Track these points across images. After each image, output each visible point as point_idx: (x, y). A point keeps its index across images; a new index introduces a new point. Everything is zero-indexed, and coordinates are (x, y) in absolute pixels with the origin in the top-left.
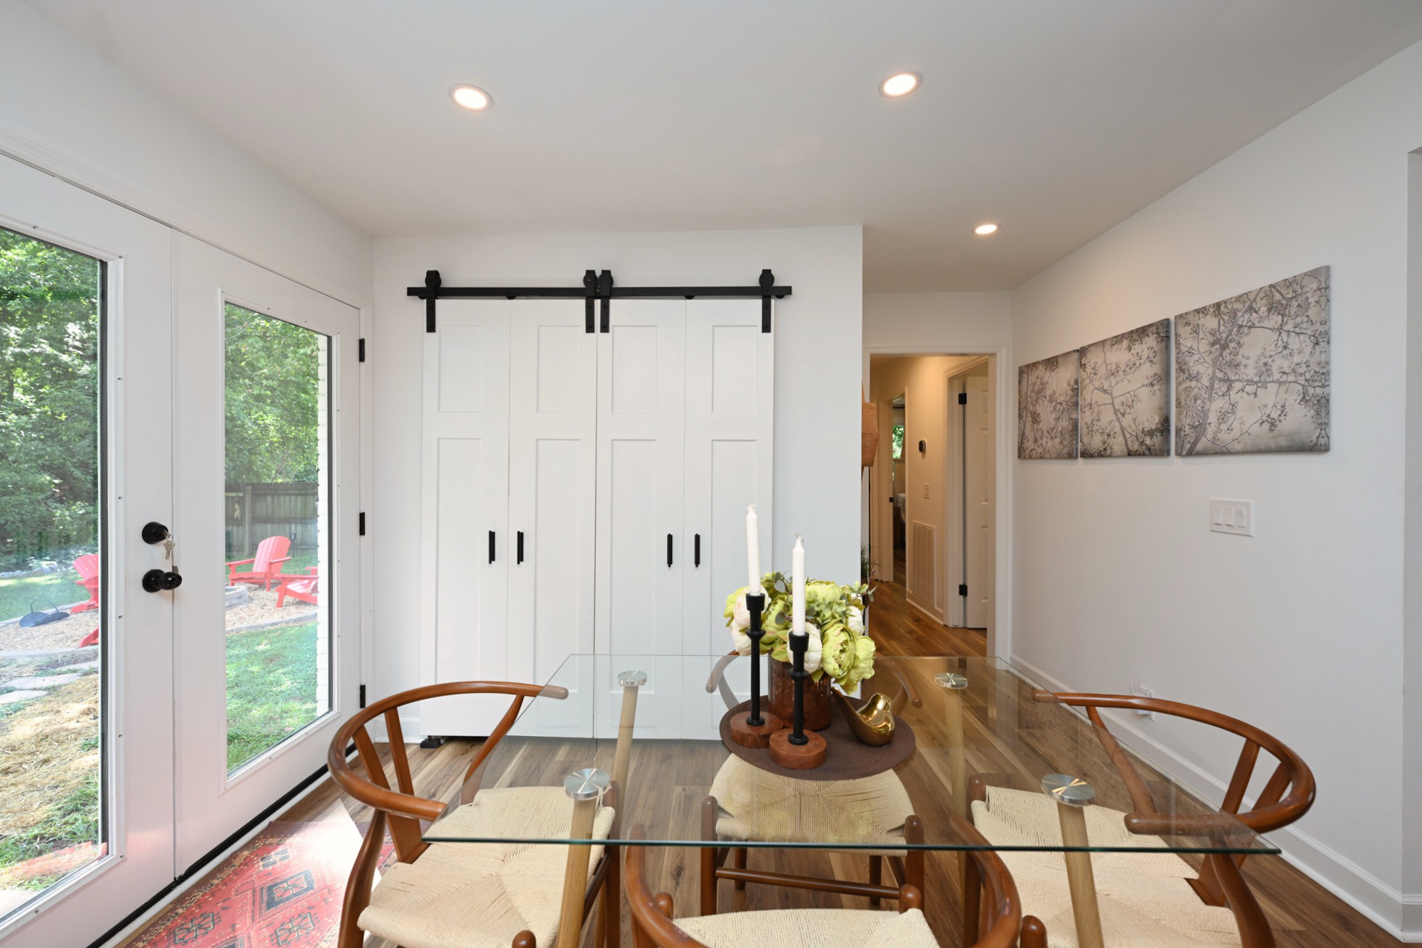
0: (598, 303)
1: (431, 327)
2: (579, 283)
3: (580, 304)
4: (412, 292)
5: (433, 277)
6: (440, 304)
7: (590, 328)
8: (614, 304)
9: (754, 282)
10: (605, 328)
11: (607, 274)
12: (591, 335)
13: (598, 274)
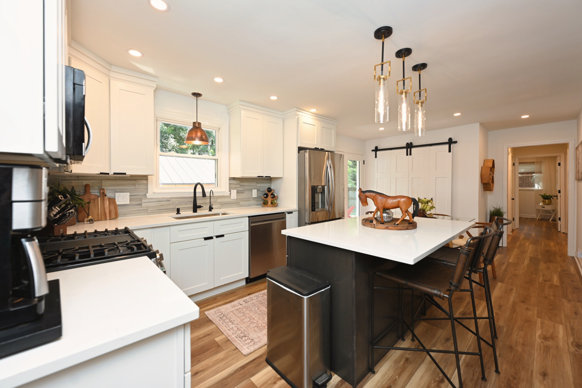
0: (409, 149)
1: (376, 157)
2: (405, 146)
3: (405, 150)
4: (372, 151)
5: (376, 147)
6: (378, 152)
7: (407, 155)
8: (413, 149)
9: (447, 141)
10: (410, 154)
11: (411, 143)
12: (407, 156)
13: (409, 143)
